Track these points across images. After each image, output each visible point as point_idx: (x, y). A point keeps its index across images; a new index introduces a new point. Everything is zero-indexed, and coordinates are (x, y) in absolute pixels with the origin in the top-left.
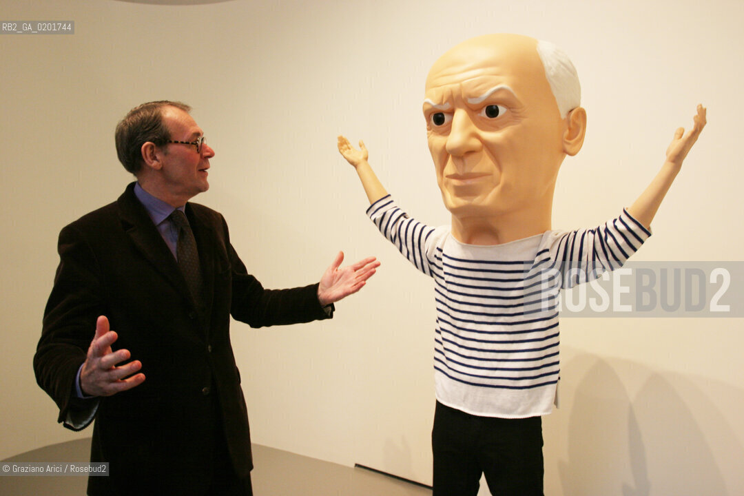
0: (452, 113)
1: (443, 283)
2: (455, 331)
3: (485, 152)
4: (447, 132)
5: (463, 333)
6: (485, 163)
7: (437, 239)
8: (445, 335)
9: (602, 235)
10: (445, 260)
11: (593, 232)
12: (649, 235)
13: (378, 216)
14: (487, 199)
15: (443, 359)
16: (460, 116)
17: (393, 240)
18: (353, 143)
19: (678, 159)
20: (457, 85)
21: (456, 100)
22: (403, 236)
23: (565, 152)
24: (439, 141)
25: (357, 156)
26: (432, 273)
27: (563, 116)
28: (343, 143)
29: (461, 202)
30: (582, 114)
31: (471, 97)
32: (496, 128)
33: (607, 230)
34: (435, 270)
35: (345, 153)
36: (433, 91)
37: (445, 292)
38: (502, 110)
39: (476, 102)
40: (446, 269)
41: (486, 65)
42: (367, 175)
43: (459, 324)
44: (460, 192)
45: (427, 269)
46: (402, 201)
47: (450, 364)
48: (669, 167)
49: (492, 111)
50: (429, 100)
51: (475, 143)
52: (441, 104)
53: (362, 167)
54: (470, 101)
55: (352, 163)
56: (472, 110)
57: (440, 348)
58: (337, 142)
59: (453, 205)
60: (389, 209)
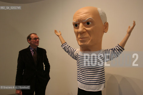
0: (79, 24)
1: (78, 61)
2: (82, 72)
3: (87, 33)
4: (78, 28)
5: (83, 73)
6: (87, 35)
7: (77, 52)
8: (79, 73)
9: (113, 50)
10: (79, 56)
11: (111, 49)
12: (124, 50)
13: (64, 47)
14: (88, 43)
15: (79, 78)
16: (81, 25)
17: (67, 52)
18: (58, 31)
19: (129, 33)
20: (80, 18)
21: (80, 21)
22: (69, 51)
23: (104, 32)
24: (76, 30)
25: (59, 34)
26: (76, 59)
27: (104, 24)
28: (56, 31)
29: (82, 44)
30: (107, 24)
31: (83, 20)
32: (89, 27)
33: (114, 49)
34: (77, 59)
35: (56, 34)
36: (75, 19)
37: (79, 63)
38: (90, 23)
39: (85, 21)
40: (79, 58)
41: (86, 13)
42: (61, 38)
43: (82, 70)
44: (81, 41)
45: (75, 58)
46: (69, 44)
47: (81, 79)
48: (128, 35)
49: (88, 23)
50: (74, 21)
51: (85, 30)
52: (77, 22)
53: (60, 36)
54: (83, 21)
55: (58, 36)
56: (84, 23)
57: (79, 76)
58: (54, 31)
59: (80, 44)
60: (66, 45)
